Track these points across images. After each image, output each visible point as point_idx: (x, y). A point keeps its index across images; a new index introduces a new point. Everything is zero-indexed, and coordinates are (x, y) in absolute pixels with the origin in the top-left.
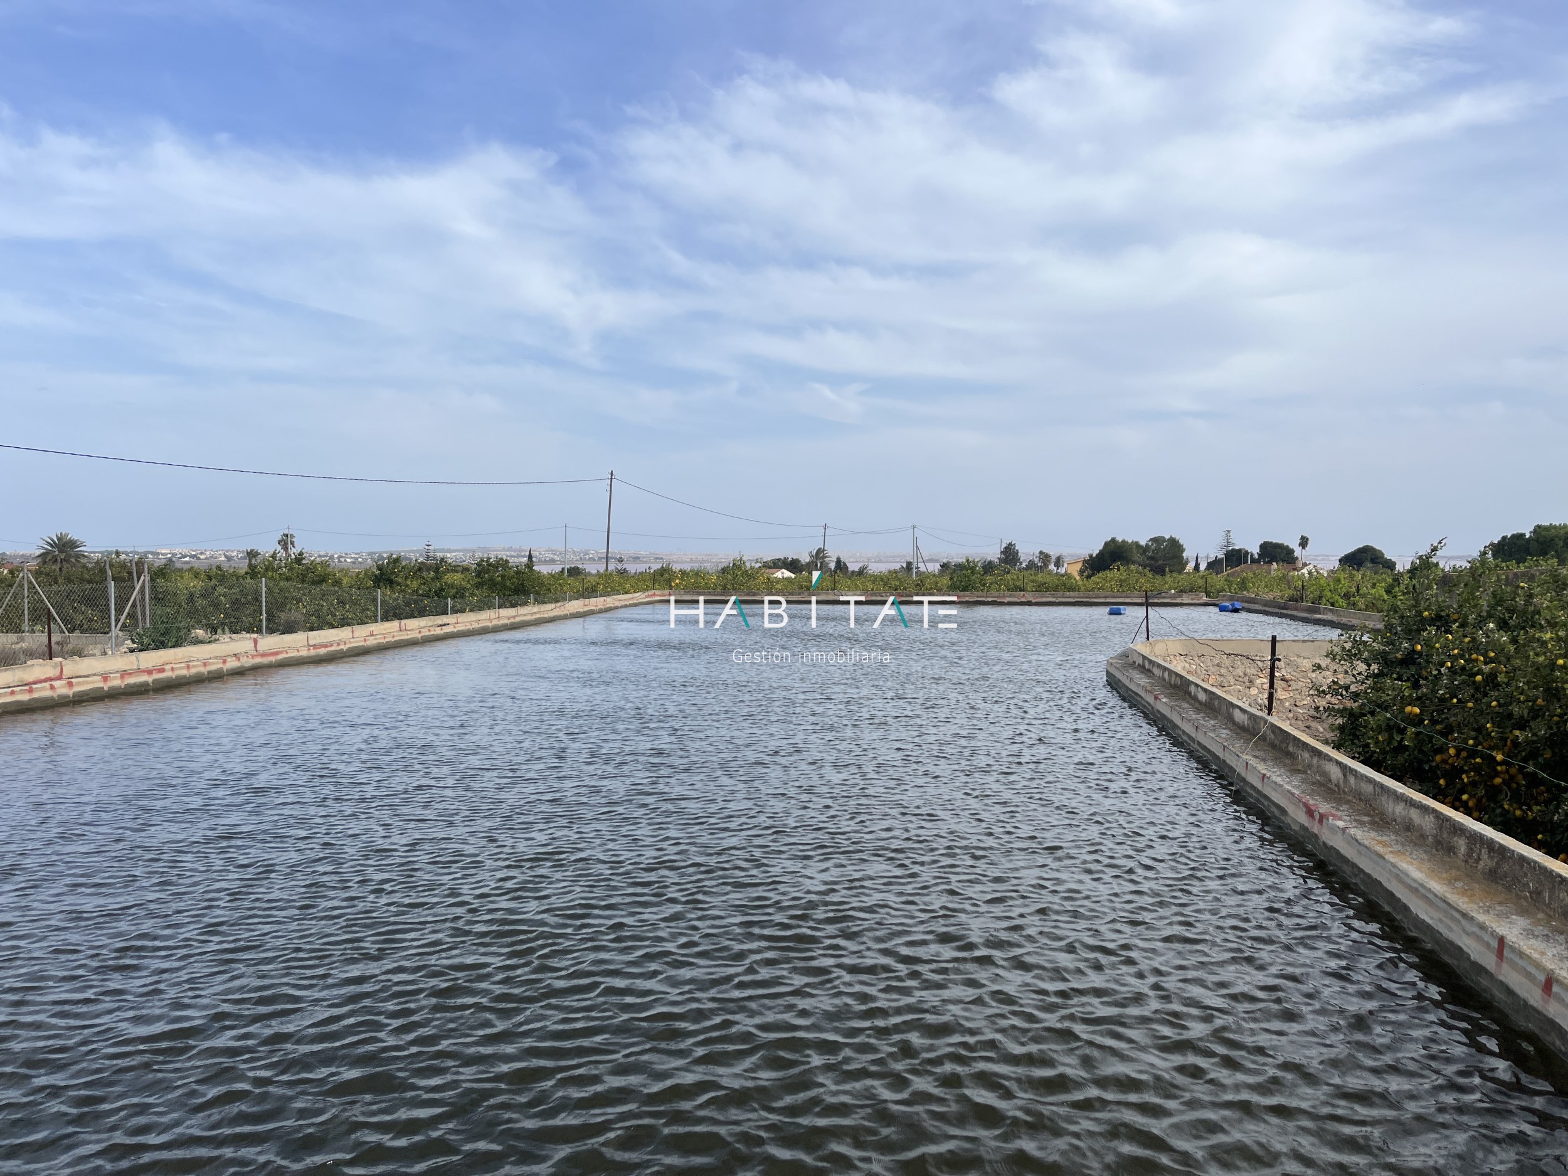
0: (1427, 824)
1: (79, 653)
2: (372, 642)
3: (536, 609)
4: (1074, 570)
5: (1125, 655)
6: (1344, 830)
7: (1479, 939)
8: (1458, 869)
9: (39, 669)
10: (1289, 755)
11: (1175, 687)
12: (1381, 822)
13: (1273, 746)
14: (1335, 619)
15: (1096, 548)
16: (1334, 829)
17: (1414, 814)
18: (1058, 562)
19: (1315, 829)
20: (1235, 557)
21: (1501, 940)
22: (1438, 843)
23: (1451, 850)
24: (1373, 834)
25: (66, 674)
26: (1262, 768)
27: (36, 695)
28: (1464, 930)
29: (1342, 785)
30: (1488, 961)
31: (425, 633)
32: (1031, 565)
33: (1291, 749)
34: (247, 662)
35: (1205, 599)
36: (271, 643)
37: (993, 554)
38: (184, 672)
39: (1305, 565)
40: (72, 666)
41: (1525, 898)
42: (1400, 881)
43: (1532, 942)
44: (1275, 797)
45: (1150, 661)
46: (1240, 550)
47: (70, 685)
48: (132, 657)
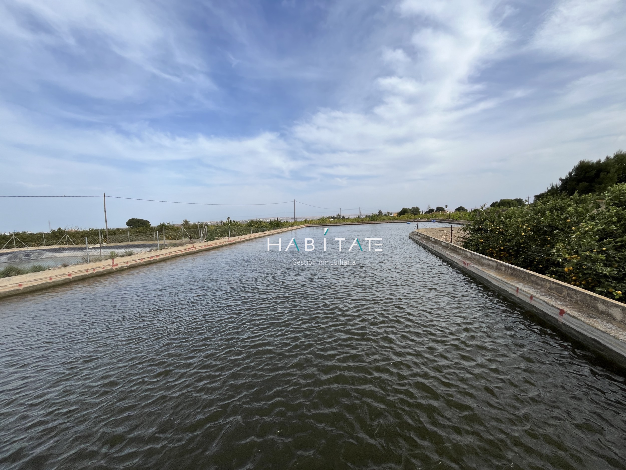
0: (494, 264)
1: (195, 242)
2: (251, 238)
3: (282, 229)
4: (395, 215)
5: (413, 232)
6: (474, 267)
7: (511, 288)
8: (503, 273)
9: (190, 246)
10: (457, 251)
11: (426, 238)
12: (482, 264)
13: (453, 250)
14: (457, 222)
15: (400, 210)
16: (471, 267)
17: (490, 262)
18: (391, 214)
19: (466, 267)
20: (431, 211)
21: (518, 288)
22: (497, 268)
23: (500, 270)
24: (481, 267)
25: (194, 247)
26: (451, 254)
27: (189, 251)
28: (507, 287)
29: (471, 257)
30: (514, 293)
31: (261, 235)
32: (385, 215)
33: (457, 250)
34: (228, 243)
35: (427, 220)
36: (231, 239)
37: (377, 213)
38: (216, 245)
39: (447, 212)
40: (195, 245)
41: (521, 279)
42: (489, 277)
43: (526, 288)
44: (455, 261)
45: (419, 233)
46: (432, 209)
47: (195, 249)
48: (206, 243)
